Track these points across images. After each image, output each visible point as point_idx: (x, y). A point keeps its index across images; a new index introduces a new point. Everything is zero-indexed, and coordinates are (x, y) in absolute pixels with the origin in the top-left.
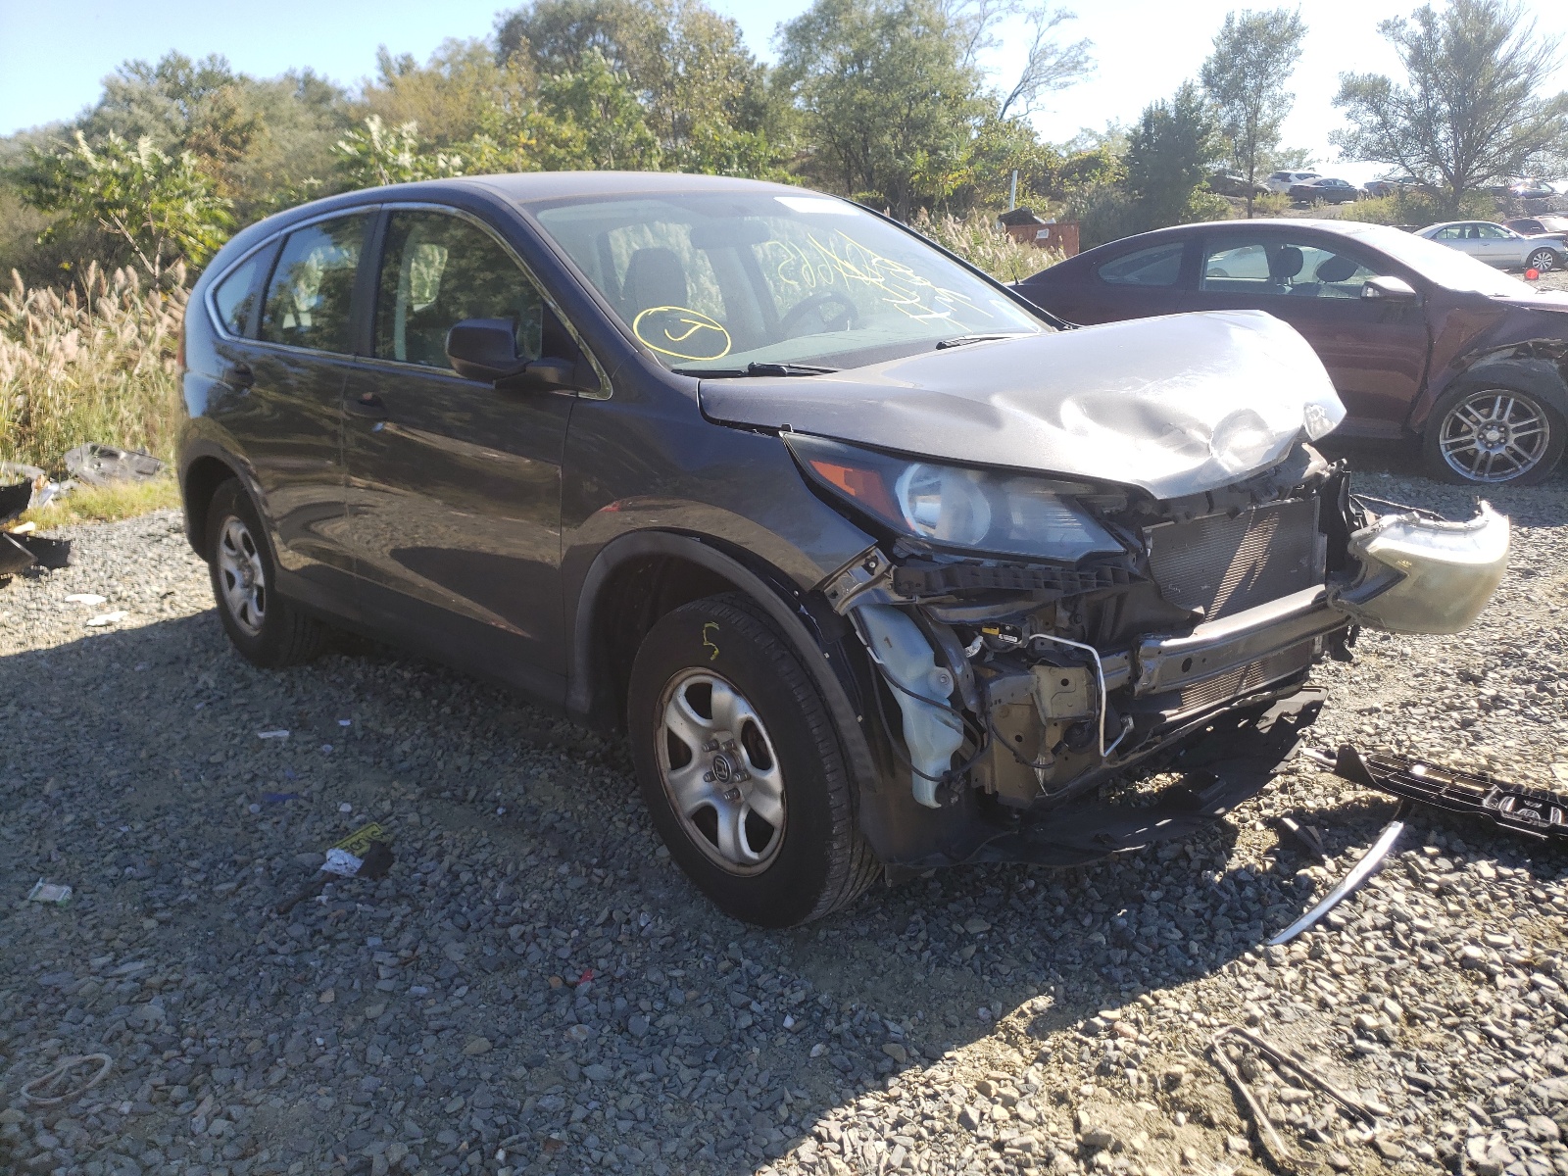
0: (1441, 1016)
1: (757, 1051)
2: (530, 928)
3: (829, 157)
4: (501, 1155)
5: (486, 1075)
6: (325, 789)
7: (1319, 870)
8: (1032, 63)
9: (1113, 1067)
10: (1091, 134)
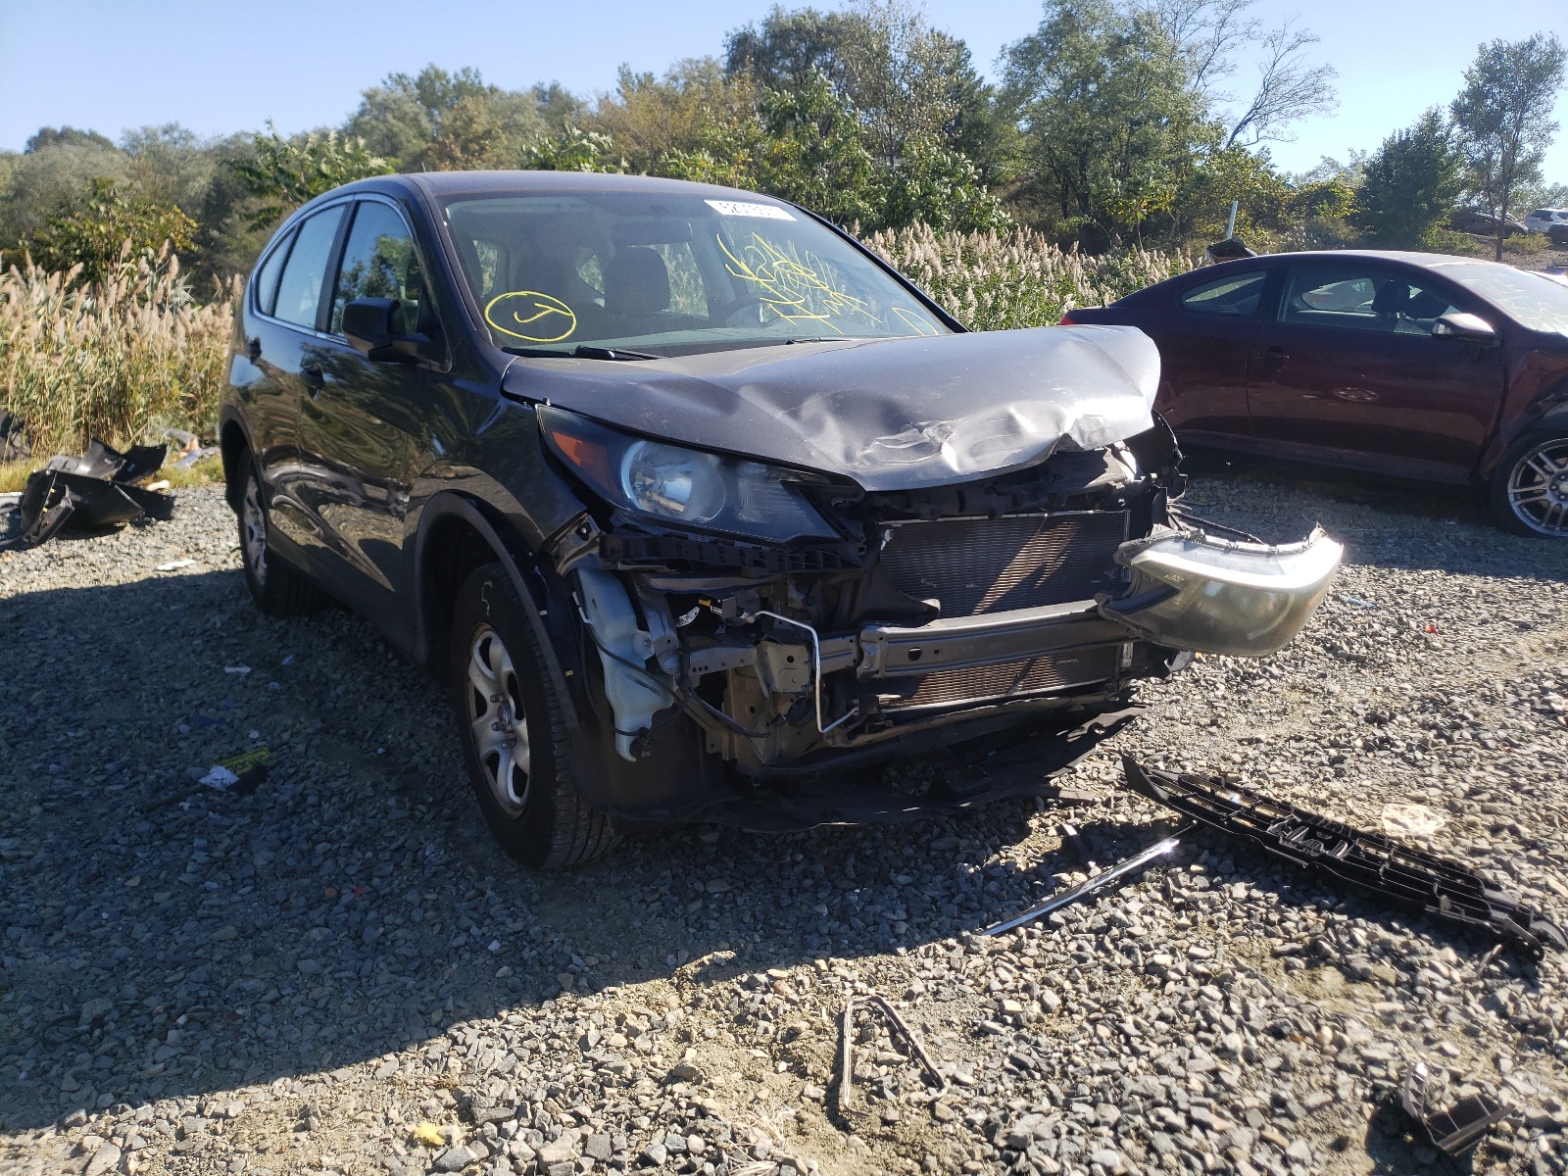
0: (1091, 1010)
1: (455, 966)
2: (335, 846)
3: (1046, 181)
4: (182, 1020)
5: (218, 957)
6: (247, 718)
7: (1080, 877)
8: (1267, 90)
9: (750, 1017)
10: (1333, 164)
